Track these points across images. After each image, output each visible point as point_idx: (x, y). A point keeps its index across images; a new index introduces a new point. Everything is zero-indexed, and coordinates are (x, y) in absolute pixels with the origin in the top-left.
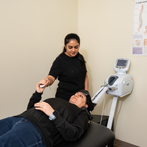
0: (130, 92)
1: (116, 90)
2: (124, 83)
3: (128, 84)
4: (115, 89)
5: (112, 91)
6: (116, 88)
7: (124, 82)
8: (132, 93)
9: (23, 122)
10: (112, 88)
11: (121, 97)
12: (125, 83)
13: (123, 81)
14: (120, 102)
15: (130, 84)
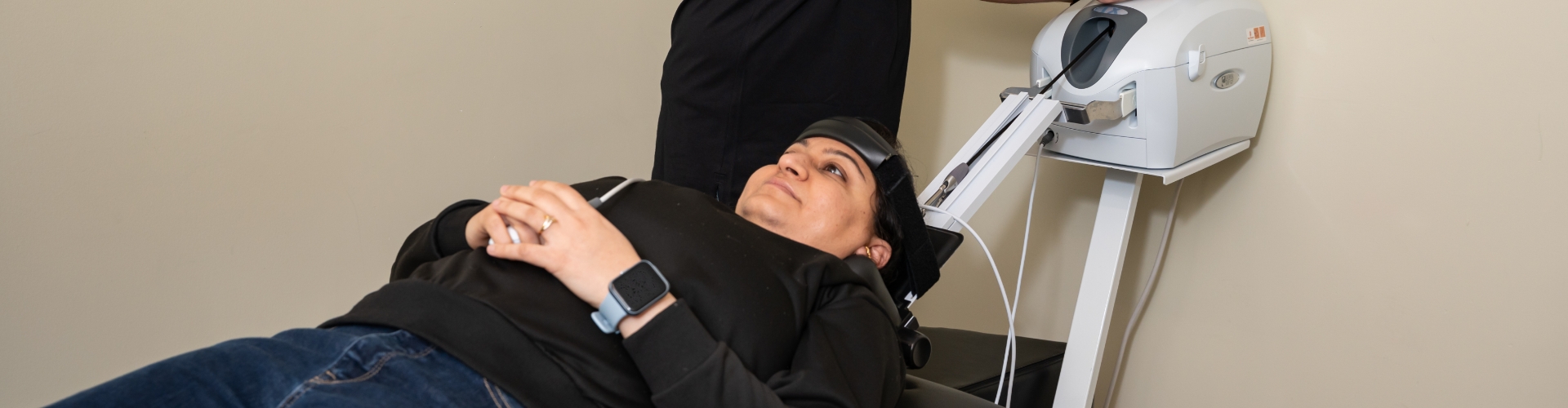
0: (1246, 145)
1: (1128, 127)
2: (1193, 69)
3: (1224, 79)
4: (1121, 119)
5: (1093, 134)
6: (1125, 112)
7: (1194, 58)
8: (1256, 150)
9: (348, 376)
10: (1094, 104)
11: (1168, 177)
12: (1203, 68)
13: (1183, 50)
14: (1159, 223)
15: (1242, 78)
